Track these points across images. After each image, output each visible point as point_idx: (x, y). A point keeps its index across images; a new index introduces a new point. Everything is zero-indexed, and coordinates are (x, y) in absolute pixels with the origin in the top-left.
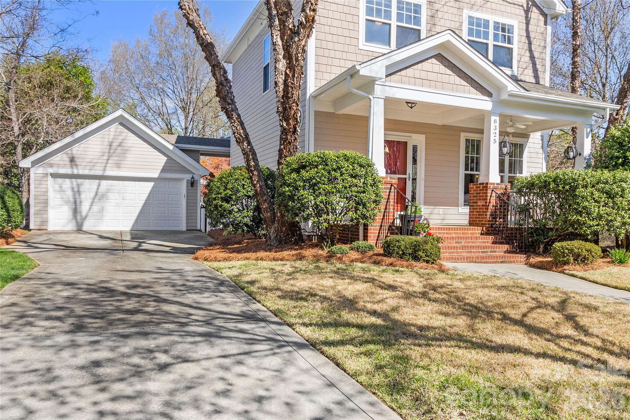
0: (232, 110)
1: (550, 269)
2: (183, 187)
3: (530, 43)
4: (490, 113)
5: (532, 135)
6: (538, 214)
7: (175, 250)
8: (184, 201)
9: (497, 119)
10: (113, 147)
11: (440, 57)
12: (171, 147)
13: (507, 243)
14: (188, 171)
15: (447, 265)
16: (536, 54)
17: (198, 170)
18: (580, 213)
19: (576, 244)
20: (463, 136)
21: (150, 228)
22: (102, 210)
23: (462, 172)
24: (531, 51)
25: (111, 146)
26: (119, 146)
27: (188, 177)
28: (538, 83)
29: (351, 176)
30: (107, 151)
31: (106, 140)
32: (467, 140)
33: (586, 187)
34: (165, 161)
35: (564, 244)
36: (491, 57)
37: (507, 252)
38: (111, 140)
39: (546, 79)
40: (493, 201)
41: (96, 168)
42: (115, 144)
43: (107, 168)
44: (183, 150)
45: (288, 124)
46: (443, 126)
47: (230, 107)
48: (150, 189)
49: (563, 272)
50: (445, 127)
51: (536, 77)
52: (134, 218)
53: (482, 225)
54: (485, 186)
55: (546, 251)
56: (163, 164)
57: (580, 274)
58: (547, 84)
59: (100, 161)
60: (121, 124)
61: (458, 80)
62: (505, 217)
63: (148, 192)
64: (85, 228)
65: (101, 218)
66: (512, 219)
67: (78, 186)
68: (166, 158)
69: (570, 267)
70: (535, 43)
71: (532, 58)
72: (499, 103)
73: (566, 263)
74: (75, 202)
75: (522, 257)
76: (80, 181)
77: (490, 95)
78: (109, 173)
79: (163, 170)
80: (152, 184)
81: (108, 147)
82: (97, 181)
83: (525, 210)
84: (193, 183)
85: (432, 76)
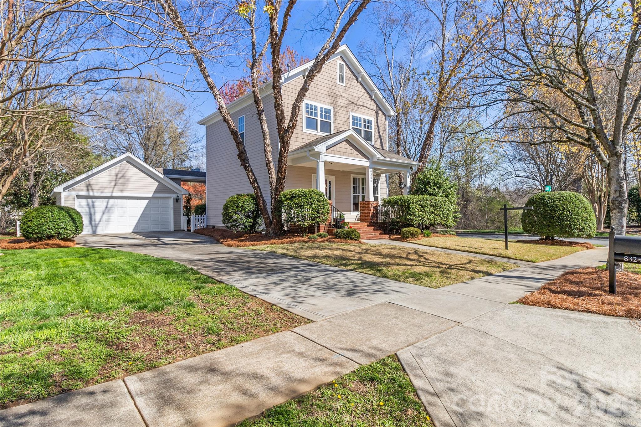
0: (249, 167)
1: (401, 241)
2: (171, 203)
3: (379, 129)
4: (369, 167)
5: (382, 175)
6: (392, 216)
7: (201, 243)
8: (172, 212)
9: (372, 170)
10: (118, 177)
11: (347, 141)
12: (162, 176)
13: (380, 230)
14: (174, 192)
15: (363, 241)
16: (381, 134)
17: (181, 191)
18: (412, 215)
19: (411, 229)
20: (352, 176)
21: (149, 230)
22: (108, 219)
23: (352, 194)
24: (379, 133)
25: (117, 176)
26: (123, 176)
27: (175, 196)
28: (383, 149)
29: (318, 201)
30: (114, 179)
31: (114, 172)
32: (354, 179)
33: (413, 203)
34: (156, 186)
35: (406, 229)
36: (363, 136)
37: (380, 234)
38: (117, 172)
39: (387, 147)
40: (372, 211)
41: (106, 191)
42: (120, 175)
43: (114, 191)
44: (172, 179)
45: (281, 175)
46: (343, 171)
47: (247, 165)
48: (146, 204)
49: (407, 242)
50: (343, 172)
51: (382, 145)
52: (135, 224)
53: (367, 222)
54: (368, 203)
55: (398, 233)
56: (155, 188)
57: (415, 242)
58: (387, 150)
59: (109, 186)
60: (128, 162)
61: (355, 152)
62: (377, 218)
63: (144, 206)
64: (99, 232)
65: (107, 225)
66: (381, 218)
67: (93, 202)
68: (158, 184)
69: (410, 239)
70: (381, 129)
71: (380, 136)
72: (373, 163)
73: (407, 237)
74: (91, 214)
75: (387, 236)
76: (94, 200)
77: (368, 159)
78: (115, 194)
79: (155, 192)
80: (147, 201)
81: (115, 177)
82: (107, 200)
83: (386, 213)
84: (177, 200)
85: (344, 150)
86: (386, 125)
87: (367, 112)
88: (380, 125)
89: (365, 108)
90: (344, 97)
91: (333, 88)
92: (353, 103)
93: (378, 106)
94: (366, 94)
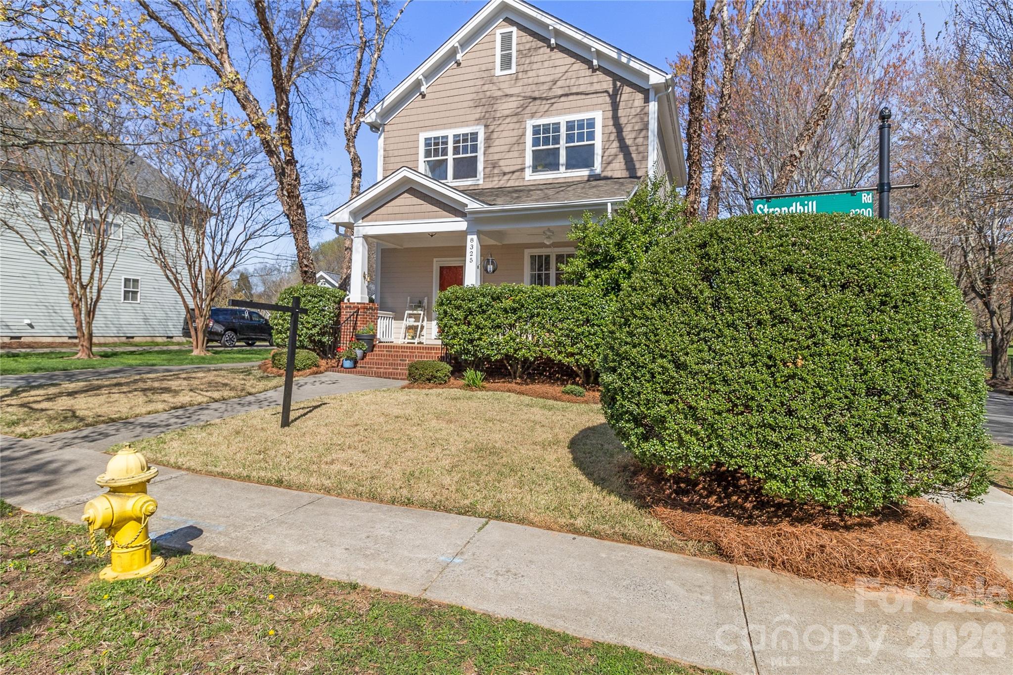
3: (619, 132)
4: (467, 233)
9: (475, 237)
20: (528, 253)
24: (621, 140)
28: (630, 176)
32: (533, 258)
36: (563, 160)
39: (649, 168)
51: (631, 168)
61: (431, 207)
70: (627, 128)
71: (624, 147)
72: (475, 222)
77: (463, 215)
85: (404, 210)
86: (647, 114)
87: (580, 103)
88: (623, 121)
89: (571, 98)
90: (511, 96)
91: (486, 88)
92: (535, 99)
93: (615, 77)
94: (579, 65)
